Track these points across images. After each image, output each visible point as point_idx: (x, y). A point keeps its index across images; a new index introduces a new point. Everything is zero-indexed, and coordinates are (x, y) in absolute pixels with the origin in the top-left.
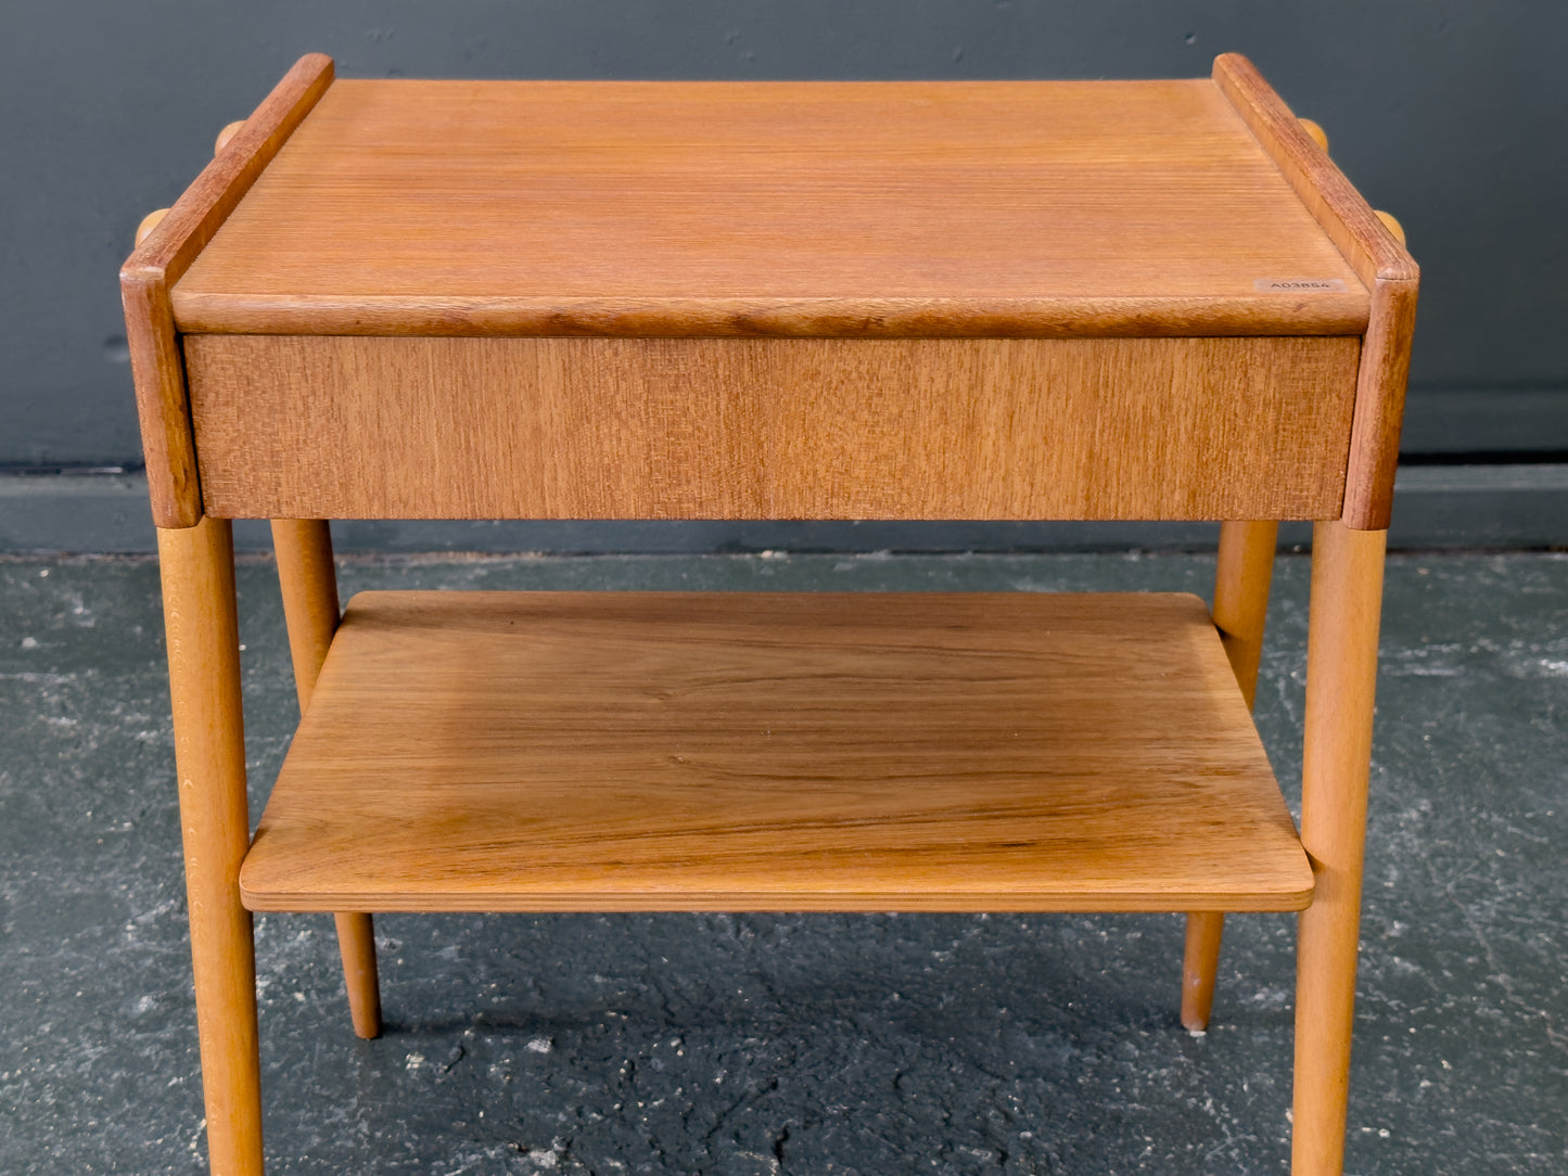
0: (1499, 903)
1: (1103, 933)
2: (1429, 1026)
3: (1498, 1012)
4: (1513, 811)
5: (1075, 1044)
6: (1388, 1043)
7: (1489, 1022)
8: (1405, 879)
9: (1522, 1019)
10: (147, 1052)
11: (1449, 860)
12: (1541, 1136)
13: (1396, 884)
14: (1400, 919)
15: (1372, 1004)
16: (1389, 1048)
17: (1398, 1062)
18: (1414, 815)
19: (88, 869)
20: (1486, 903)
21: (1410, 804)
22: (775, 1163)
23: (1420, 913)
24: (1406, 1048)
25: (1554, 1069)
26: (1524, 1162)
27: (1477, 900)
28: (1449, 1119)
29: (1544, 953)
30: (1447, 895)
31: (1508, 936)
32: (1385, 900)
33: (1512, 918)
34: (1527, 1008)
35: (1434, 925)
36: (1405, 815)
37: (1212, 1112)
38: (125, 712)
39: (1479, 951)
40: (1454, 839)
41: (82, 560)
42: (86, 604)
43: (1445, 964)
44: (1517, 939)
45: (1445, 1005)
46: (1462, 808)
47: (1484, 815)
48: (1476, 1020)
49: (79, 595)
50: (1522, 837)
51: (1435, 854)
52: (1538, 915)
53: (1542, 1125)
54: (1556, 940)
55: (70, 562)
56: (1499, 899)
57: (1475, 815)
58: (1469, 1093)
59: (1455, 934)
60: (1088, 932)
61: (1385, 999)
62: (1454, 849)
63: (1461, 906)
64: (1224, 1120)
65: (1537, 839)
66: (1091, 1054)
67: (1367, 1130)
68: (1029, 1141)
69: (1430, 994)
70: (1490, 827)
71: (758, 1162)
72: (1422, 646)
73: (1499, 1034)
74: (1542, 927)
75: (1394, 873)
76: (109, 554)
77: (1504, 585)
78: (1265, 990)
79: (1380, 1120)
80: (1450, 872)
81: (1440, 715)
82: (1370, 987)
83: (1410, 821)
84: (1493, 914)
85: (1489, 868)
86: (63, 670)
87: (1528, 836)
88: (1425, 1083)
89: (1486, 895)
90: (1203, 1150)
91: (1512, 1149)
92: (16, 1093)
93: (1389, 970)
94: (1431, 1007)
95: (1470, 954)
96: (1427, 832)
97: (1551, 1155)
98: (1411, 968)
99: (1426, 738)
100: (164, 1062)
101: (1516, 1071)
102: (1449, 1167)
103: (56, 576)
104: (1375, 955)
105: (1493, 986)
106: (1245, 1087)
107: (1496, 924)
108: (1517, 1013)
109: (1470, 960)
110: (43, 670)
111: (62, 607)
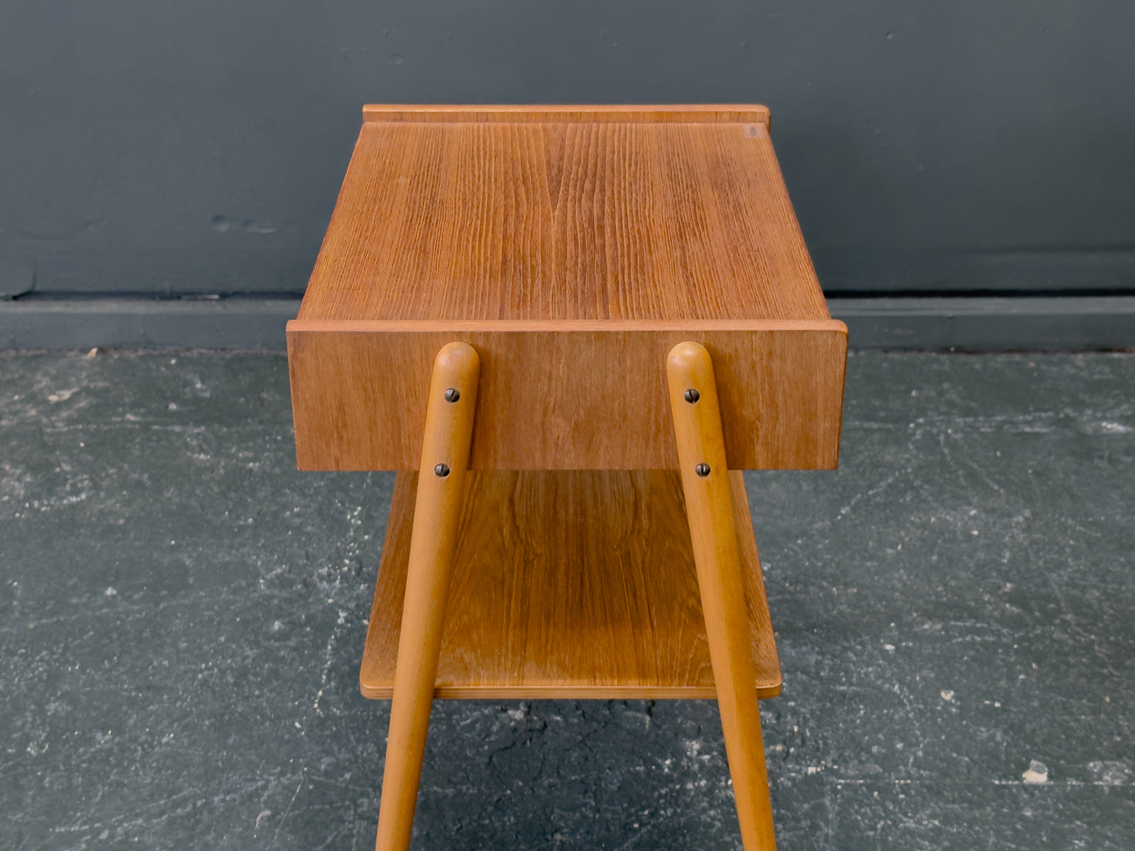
0: (1070, 573)
1: (834, 589)
2: (1025, 644)
3: (1066, 636)
4: (1080, 517)
5: (819, 653)
7: (1061, 642)
8: (1014, 558)
9: (1080, 640)
10: (282, 653)
11: (1041, 546)
12: (1089, 707)
13: (1009, 561)
14: (1010, 581)
15: (992, 631)
16: (1002, 656)
17: (1007, 664)
18: (1021, 519)
19: (231, 547)
20: (1062, 572)
21: (1019, 512)
22: (648, 718)
23: (1023, 578)
24: (1011, 657)
25: (1098, 669)
26: (1077, 720)
27: (1057, 571)
28: (1035, 696)
29: (1095, 602)
30: (1039, 567)
31: (1074, 592)
32: (1002, 571)
33: (1077, 581)
34: (1084, 634)
35: (1030, 585)
36: (1015, 519)
37: (898, 692)
38: (238, 451)
39: (1057, 601)
40: (1044, 534)
41: (195, 353)
42: (203, 382)
43: (1036, 608)
44: (1080, 593)
45: (1035, 632)
46: (1050, 515)
47: (1063, 520)
48: (1053, 641)
49: (197, 376)
50: (1085, 533)
51: (1033, 543)
52: (1093, 579)
53: (1090, 700)
54: (1103, 595)
55: (188, 354)
56: (1070, 570)
57: (1057, 519)
58: (1047, 683)
59: (1043, 591)
60: (825, 589)
61: (1000, 628)
62: (1044, 540)
63: (1047, 574)
64: (905, 697)
65: (1094, 534)
66: (828, 659)
67: (987, 702)
68: (793, 708)
69: (1027, 626)
70: (1066, 527)
71: (638, 718)
72: (1029, 413)
73: (1066, 649)
74: (1095, 587)
75: (1008, 554)
76: (211, 349)
77: (1082, 374)
78: (930, 622)
79: (996, 696)
80: (1041, 553)
81: (1039, 457)
82: (992, 621)
83: (1018, 523)
84: (1066, 579)
85: (1065, 552)
86: (197, 424)
87: (1089, 533)
88: (1022, 677)
89: (1062, 568)
90: (893, 713)
91: (1071, 713)
92: (211, 676)
93: (1003, 611)
94: (1027, 633)
95: (1052, 602)
96: (1028, 530)
97: (1093, 717)
98: (1016, 610)
99: (1030, 471)
100: (293, 659)
101: (1075, 670)
102: (1034, 723)
103: (181, 363)
104: (995, 602)
105: (1064, 622)
106: (918, 678)
107: (1067, 585)
108: (1077, 637)
109: (1051, 606)
110: (185, 424)
111: (188, 384)
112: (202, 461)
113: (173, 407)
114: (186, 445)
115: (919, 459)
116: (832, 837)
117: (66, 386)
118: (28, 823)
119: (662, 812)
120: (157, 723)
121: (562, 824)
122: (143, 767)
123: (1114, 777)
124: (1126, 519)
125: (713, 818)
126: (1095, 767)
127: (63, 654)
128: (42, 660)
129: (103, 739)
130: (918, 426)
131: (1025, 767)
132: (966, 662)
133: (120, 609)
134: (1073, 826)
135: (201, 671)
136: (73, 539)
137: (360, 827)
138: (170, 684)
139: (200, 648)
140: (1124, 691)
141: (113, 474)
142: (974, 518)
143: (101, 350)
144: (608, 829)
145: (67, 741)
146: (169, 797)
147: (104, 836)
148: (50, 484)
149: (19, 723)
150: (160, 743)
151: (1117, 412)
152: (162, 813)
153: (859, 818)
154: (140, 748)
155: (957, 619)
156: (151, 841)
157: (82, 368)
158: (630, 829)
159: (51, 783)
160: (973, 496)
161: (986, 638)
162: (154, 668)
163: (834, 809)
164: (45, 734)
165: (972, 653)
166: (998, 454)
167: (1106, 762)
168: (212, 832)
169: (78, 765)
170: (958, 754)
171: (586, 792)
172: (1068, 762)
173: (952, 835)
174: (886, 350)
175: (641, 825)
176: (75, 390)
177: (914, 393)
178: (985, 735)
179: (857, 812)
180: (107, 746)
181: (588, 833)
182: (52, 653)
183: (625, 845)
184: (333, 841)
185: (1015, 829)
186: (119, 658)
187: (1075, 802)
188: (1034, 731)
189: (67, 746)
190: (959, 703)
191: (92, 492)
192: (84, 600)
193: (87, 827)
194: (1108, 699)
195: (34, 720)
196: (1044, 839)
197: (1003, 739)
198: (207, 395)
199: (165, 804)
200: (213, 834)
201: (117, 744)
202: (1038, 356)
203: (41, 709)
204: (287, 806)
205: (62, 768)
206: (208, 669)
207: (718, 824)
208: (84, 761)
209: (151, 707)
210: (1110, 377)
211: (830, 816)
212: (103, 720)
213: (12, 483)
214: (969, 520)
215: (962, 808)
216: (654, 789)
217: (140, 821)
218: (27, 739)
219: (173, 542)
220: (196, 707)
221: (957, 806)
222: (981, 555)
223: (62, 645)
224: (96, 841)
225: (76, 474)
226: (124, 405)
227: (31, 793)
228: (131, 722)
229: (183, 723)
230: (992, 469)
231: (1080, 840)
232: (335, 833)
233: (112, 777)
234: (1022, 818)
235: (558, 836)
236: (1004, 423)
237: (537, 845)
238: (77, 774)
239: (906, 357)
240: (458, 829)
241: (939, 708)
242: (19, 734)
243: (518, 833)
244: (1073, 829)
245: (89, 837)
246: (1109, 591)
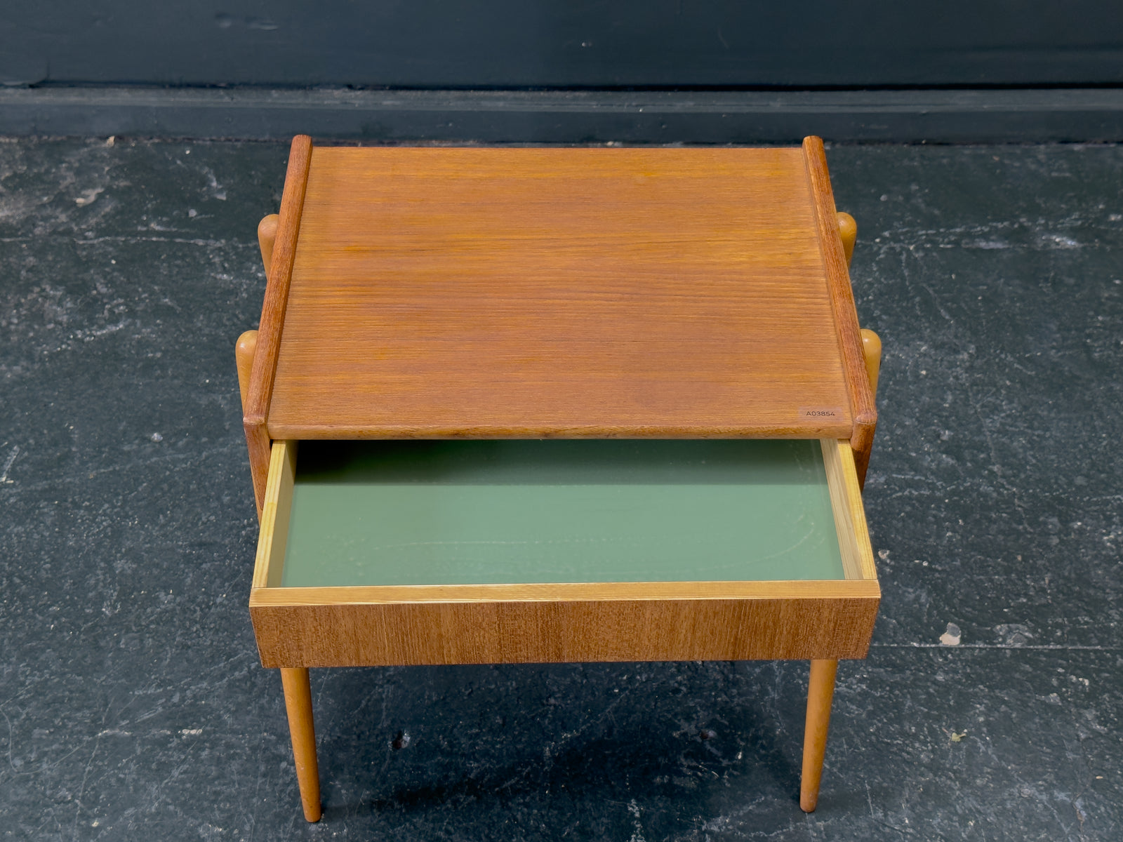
0: (1002, 418)
2: (955, 498)
3: (992, 488)
4: (1019, 353)
6: (934, 509)
7: (986, 496)
8: (955, 402)
9: (1003, 493)
11: (980, 388)
12: (1003, 566)
13: (950, 405)
14: (948, 428)
15: (928, 484)
16: (934, 512)
17: (938, 521)
18: (966, 356)
20: (996, 418)
21: (965, 349)
23: (960, 425)
24: (942, 512)
25: (1014, 525)
26: (991, 581)
27: (991, 416)
28: (958, 555)
29: (1021, 450)
30: (976, 412)
31: (1003, 440)
32: (943, 416)
33: (1007, 427)
34: (1007, 487)
35: (966, 433)
36: (961, 357)
39: (986, 449)
40: (984, 373)
42: (217, 178)
43: (968, 458)
44: (1008, 441)
45: (965, 484)
46: (992, 351)
47: (1003, 356)
48: (980, 494)
49: (212, 170)
50: (1021, 371)
51: (974, 384)
52: (1022, 426)
53: (1004, 559)
54: (1029, 442)
56: (1003, 415)
57: (998, 356)
58: (970, 539)
59: (976, 439)
61: (935, 481)
62: (983, 380)
63: (982, 420)
65: (1029, 373)
67: (917, 561)
69: (958, 478)
70: (1005, 365)
72: (987, 223)
73: (990, 503)
74: (1022, 433)
75: (950, 398)
77: (1042, 171)
78: (875, 475)
79: (924, 555)
80: (980, 396)
81: (989, 281)
82: (929, 474)
83: (963, 361)
84: (998, 425)
85: (1001, 393)
86: (217, 236)
87: (1024, 371)
88: (949, 534)
89: (996, 412)
91: (987, 573)
93: (940, 463)
94: (958, 485)
95: (983, 452)
96: (970, 369)
97: (1005, 577)
98: (951, 461)
99: (980, 298)
101: (996, 526)
102: (955, 584)
103: (195, 153)
104: (933, 453)
105: (991, 472)
107: (999, 432)
108: (1001, 490)
109: (982, 456)
110: (206, 237)
111: (204, 182)
112: (225, 281)
113: (193, 213)
114: (210, 264)
115: (881, 283)
116: (777, 700)
117: (90, 184)
118: (111, 686)
119: (638, 677)
120: (212, 582)
121: (555, 689)
122: (203, 628)
123: (1016, 641)
124: (1060, 354)
125: (680, 683)
126: (1001, 630)
127: (122, 507)
128: (105, 514)
129: (166, 598)
130: (884, 240)
131: (942, 630)
132: (903, 519)
133: (168, 458)
134: (977, 690)
135: (244, 527)
136: (117, 375)
137: (388, 691)
138: (219, 540)
139: (241, 502)
140: (1034, 550)
141: (146, 298)
142: (925, 355)
143: (119, 138)
144: (593, 694)
145: (135, 601)
146: (227, 659)
147: (176, 699)
148: (90, 309)
149: (92, 582)
150: (214, 603)
151: (1067, 223)
152: (223, 676)
153: (801, 682)
154: (198, 608)
155: (899, 471)
156: (215, 704)
157: (103, 159)
158: (611, 694)
159: (126, 644)
160: (926, 328)
161: (922, 492)
162: (203, 523)
163: (780, 672)
164: (116, 593)
165: (908, 509)
166: (953, 276)
167: (1011, 625)
168: (266, 696)
169: (147, 626)
170: (887, 616)
172: (980, 624)
173: (875, 698)
174: (861, 143)
175: (621, 690)
176: (100, 190)
177: (883, 198)
178: (912, 596)
179: (800, 676)
180: (170, 606)
181: (576, 698)
182: (114, 507)
183: (607, 710)
184: (367, 705)
185: (928, 693)
186: (172, 512)
187: (980, 664)
188: (953, 591)
189: (136, 606)
190: (893, 563)
191: (129, 320)
192: (135, 447)
193: (161, 690)
194: (1019, 558)
195: (105, 579)
196: (952, 703)
197: (927, 600)
198: (223, 197)
199: (224, 667)
200: (267, 698)
201: (179, 604)
202: (1004, 148)
203: (110, 569)
205: (134, 628)
207: (684, 689)
208: (152, 622)
209: (204, 566)
210: (1067, 175)
211: (777, 680)
212: (164, 578)
213: (54, 307)
214: (920, 357)
215: (886, 671)
217: (205, 685)
218: (101, 598)
219: (207, 381)
220: (242, 565)
221: (882, 670)
222: (925, 399)
223: (121, 497)
224: (170, 704)
225: (111, 297)
226: (146, 213)
227: (110, 655)
228: (188, 581)
229: (233, 582)
230: (946, 295)
231: (981, 705)
232: (368, 697)
233: (177, 639)
234: (935, 682)
235: (552, 701)
236: (962, 235)
237: (534, 710)
238: (147, 635)
239: (878, 150)
240: (469, 694)
242: (94, 593)
243: (519, 698)
244: (976, 693)
245: (164, 700)
246: (1035, 438)
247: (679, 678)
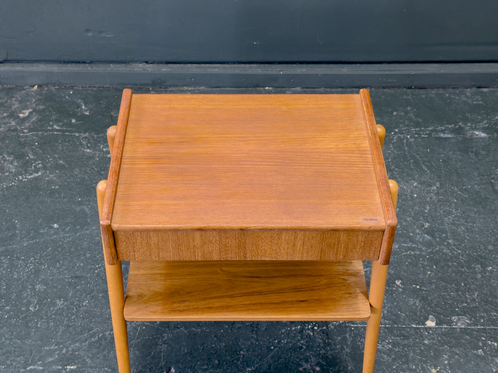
0: (453, 217)
2: (432, 255)
3: (449, 251)
4: (460, 186)
6: (421, 261)
7: (446, 254)
8: (430, 210)
9: (454, 253)
11: (442, 203)
12: (455, 288)
13: (428, 211)
14: (428, 222)
15: (419, 249)
16: (422, 262)
17: (424, 266)
18: (435, 188)
20: (450, 217)
21: (435, 184)
23: (433, 220)
24: (425, 262)
25: (460, 269)
26: (450, 295)
27: (448, 216)
28: (433, 283)
29: (462, 233)
30: (440, 214)
31: (454, 228)
32: (425, 216)
33: (456, 222)
34: (456, 250)
35: (436, 224)
36: (433, 188)
39: (446, 232)
40: (444, 196)
42: (85, 104)
43: (437, 237)
44: (456, 228)
45: (436, 249)
46: (447, 185)
47: (453, 188)
48: (443, 253)
50: (461, 195)
51: (439, 201)
52: (462, 221)
53: (456, 285)
54: (466, 229)
56: (453, 216)
57: (450, 188)
58: (439, 275)
59: (441, 227)
61: (422, 247)
62: (444, 199)
63: (443, 218)
65: (465, 196)
67: (414, 286)
69: (433, 246)
70: (454, 192)
72: (444, 125)
73: (448, 258)
74: (463, 225)
75: (428, 208)
77: (469, 101)
79: (418, 283)
80: (442, 207)
81: (445, 152)
82: (419, 244)
83: (434, 190)
84: (451, 221)
85: (452, 205)
86: (85, 132)
87: (463, 195)
88: (429, 273)
89: (450, 215)
91: (447, 291)
93: (424, 238)
94: (433, 249)
95: (444, 233)
96: (437, 194)
97: (456, 293)
98: (429, 238)
99: (441, 160)
101: (451, 269)
102: (432, 296)
104: (421, 234)
105: (448, 243)
107: (451, 224)
108: (453, 251)
109: (444, 235)
110: (80, 132)
111: (79, 106)
112: (88, 153)
113: (73, 121)
114: (81, 144)
115: (394, 153)
116: (349, 353)
117: (26, 108)
118: (34, 345)
119: (283, 341)
120: (81, 295)
121: (243, 347)
122: (77, 317)
123: (462, 324)
124: (479, 187)
125: (302, 344)
126: (455, 319)
127: (39, 259)
128: (31, 263)
129: (60, 303)
130: (395, 133)
131: (427, 319)
132: (407, 265)
133: (61, 236)
134: (443, 348)
135: (96, 269)
136: (38, 197)
137: (164, 347)
138: (84, 275)
139: (95, 257)
140: (470, 280)
141: (51, 161)
142: (416, 187)
143: (40, 86)
144: (261, 349)
145: (45, 304)
146: (88, 332)
147: (64, 351)
148: (25, 166)
149: (25, 295)
150: (82, 305)
151: (482, 125)
152: (86, 340)
153: (360, 344)
154: (75, 308)
155: (405, 242)
156: (83, 354)
157: (32, 96)
158: (270, 349)
159: (41, 325)
160: (416, 174)
161: (416, 252)
162: (77, 267)
163: (350, 339)
164: (36, 301)
165: (409, 260)
166: (428, 150)
167: (459, 317)
168: (106, 350)
169: (51, 316)
170: (401, 312)
171: (252, 331)
172: (444, 316)
173: (396, 352)
174: (384, 88)
175: (275, 347)
176: (30, 110)
177: (395, 113)
178: (412, 303)
179: (359, 341)
180: (62, 307)
181: (253, 351)
182: (35, 259)
183: (268, 357)
184: (154, 354)
185: (421, 350)
186: (63, 262)
187: (445, 335)
188: (432, 300)
189: (46, 307)
190: (403, 286)
191: (44, 171)
192: (46, 231)
193: (57, 347)
194: (463, 284)
195: (31, 294)
196: (432, 354)
197: (419, 304)
198: (87, 113)
199: (87, 336)
200: (107, 351)
201: (65, 306)
202: (451, 90)
203: (34, 289)
204: (135, 338)
205: (44, 317)
206: (99, 268)
207: (304, 347)
208: (53, 314)
209: (78, 287)
210: (481, 103)
211: (349, 343)
212: (59, 293)
213: (9, 165)
214: (413, 188)
215: (400, 339)
216: (280, 330)
217: (78, 344)
218: (29, 303)
219: (80, 199)
220: (96, 287)
221: (399, 338)
222: (416, 208)
223: (39, 255)
224: (61, 354)
225: (36, 160)
226: (52, 121)
227: (33, 330)
228: (70, 294)
229: (91, 295)
230: (425, 159)
231: (446, 355)
232: (154, 351)
233: (65, 323)
234: (424, 344)
235: (242, 353)
236: (432, 131)
237: (233, 357)
238: (51, 321)
239: (392, 91)
240: (203, 349)
241: (394, 289)
242: (26, 300)
243: (226, 351)
244: (444, 349)
245: (58, 352)
246: (469, 227)
247: (302, 342)
